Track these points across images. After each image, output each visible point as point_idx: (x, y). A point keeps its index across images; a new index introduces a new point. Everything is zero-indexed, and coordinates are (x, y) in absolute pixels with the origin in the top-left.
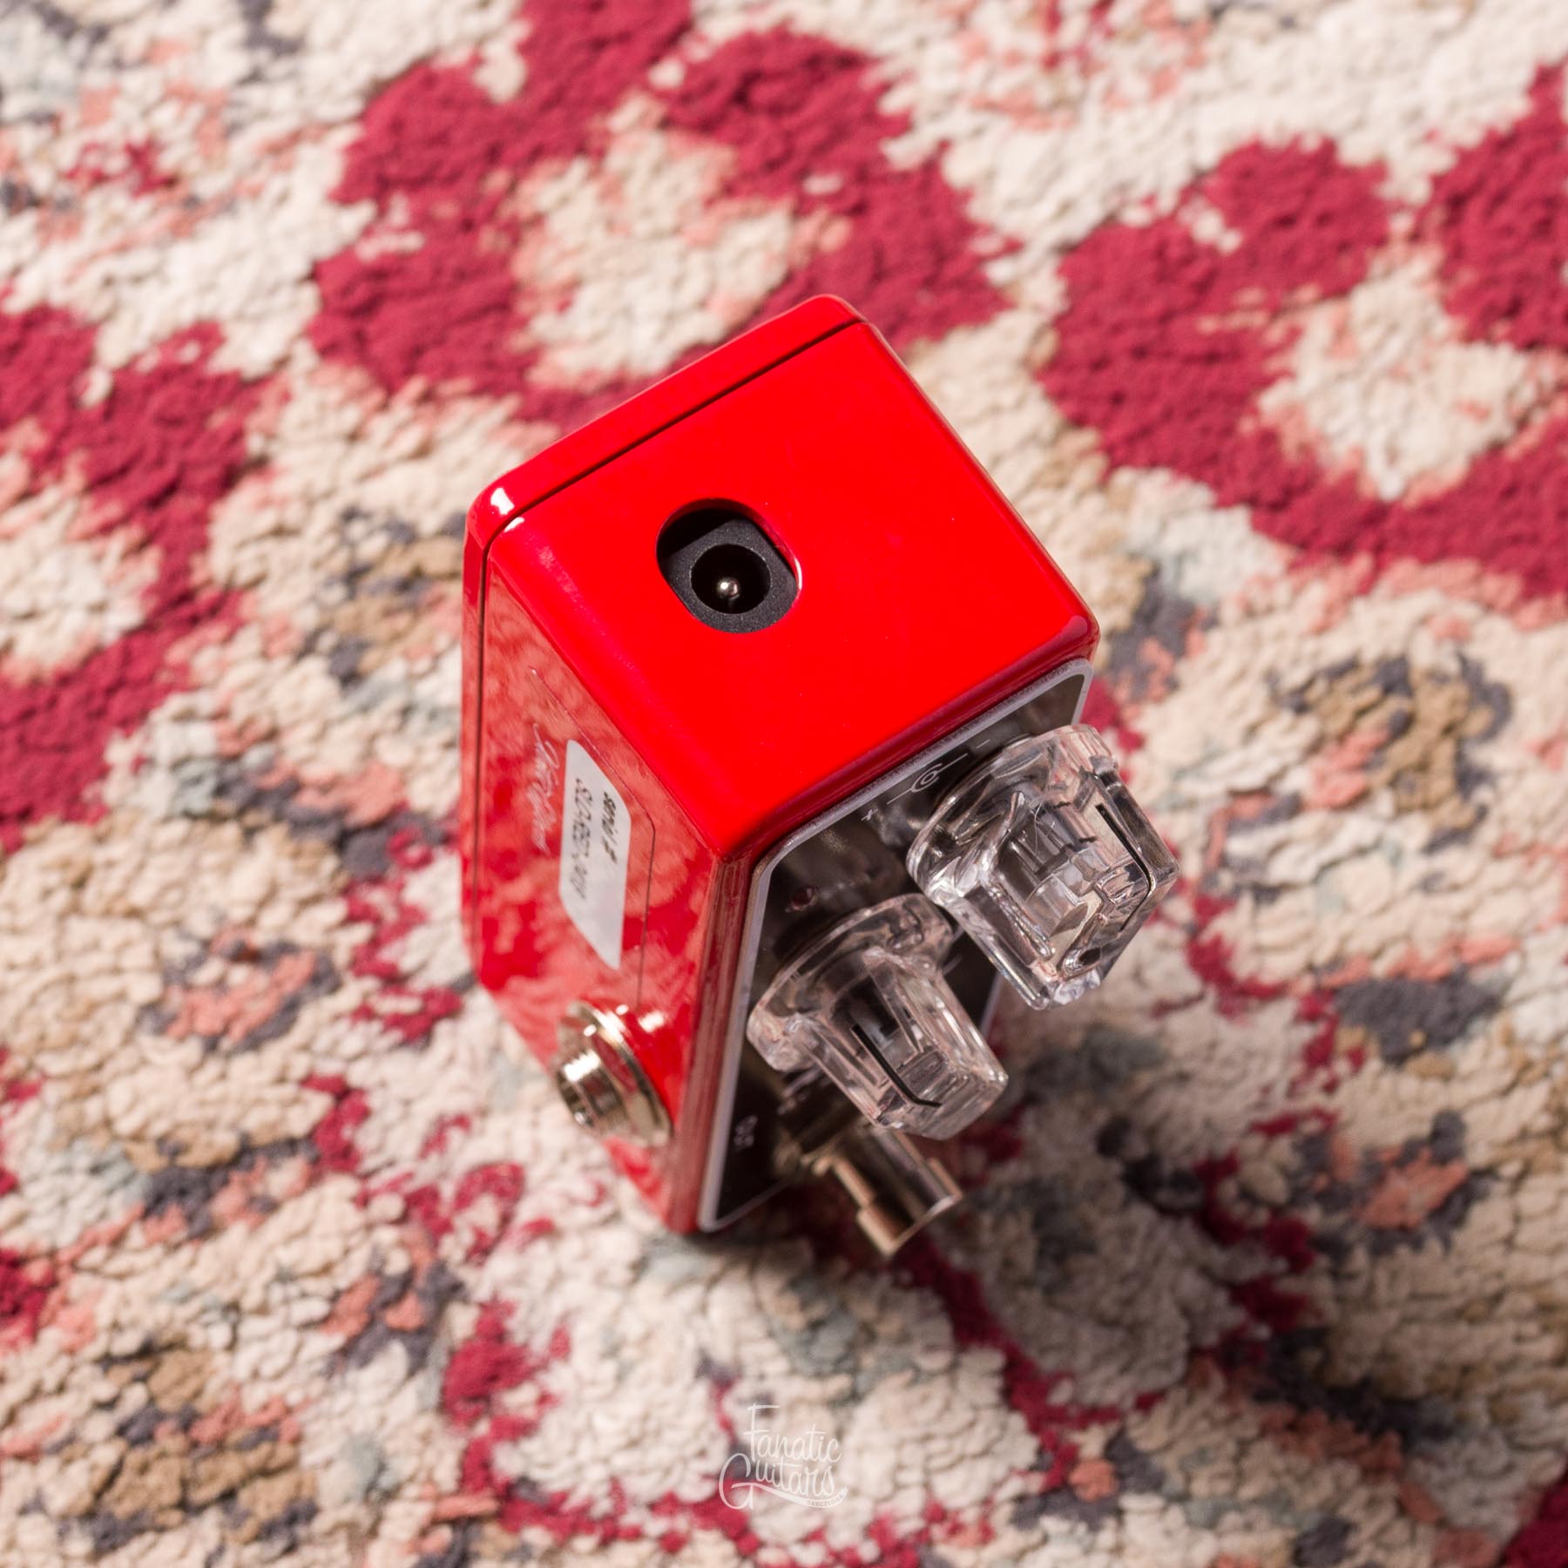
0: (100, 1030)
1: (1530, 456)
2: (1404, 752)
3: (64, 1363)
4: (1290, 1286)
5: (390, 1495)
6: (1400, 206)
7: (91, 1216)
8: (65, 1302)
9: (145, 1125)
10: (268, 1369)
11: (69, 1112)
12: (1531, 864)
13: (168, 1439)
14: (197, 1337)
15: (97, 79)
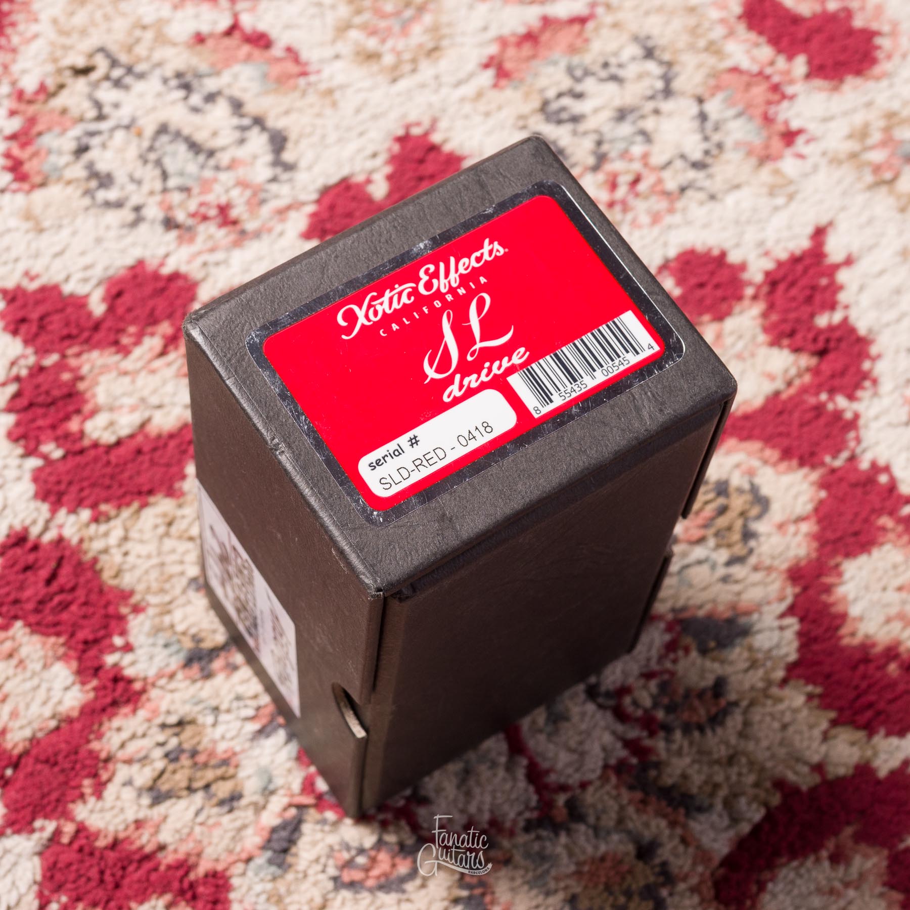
0: (173, 587)
1: (791, 398)
2: (722, 522)
3: (146, 725)
4: (648, 742)
5: (272, 793)
6: (750, 283)
7: (162, 664)
8: (149, 700)
9: (188, 629)
10: (228, 736)
11: (157, 620)
12: (768, 575)
13: (185, 761)
14: (201, 719)
15: (208, 174)
